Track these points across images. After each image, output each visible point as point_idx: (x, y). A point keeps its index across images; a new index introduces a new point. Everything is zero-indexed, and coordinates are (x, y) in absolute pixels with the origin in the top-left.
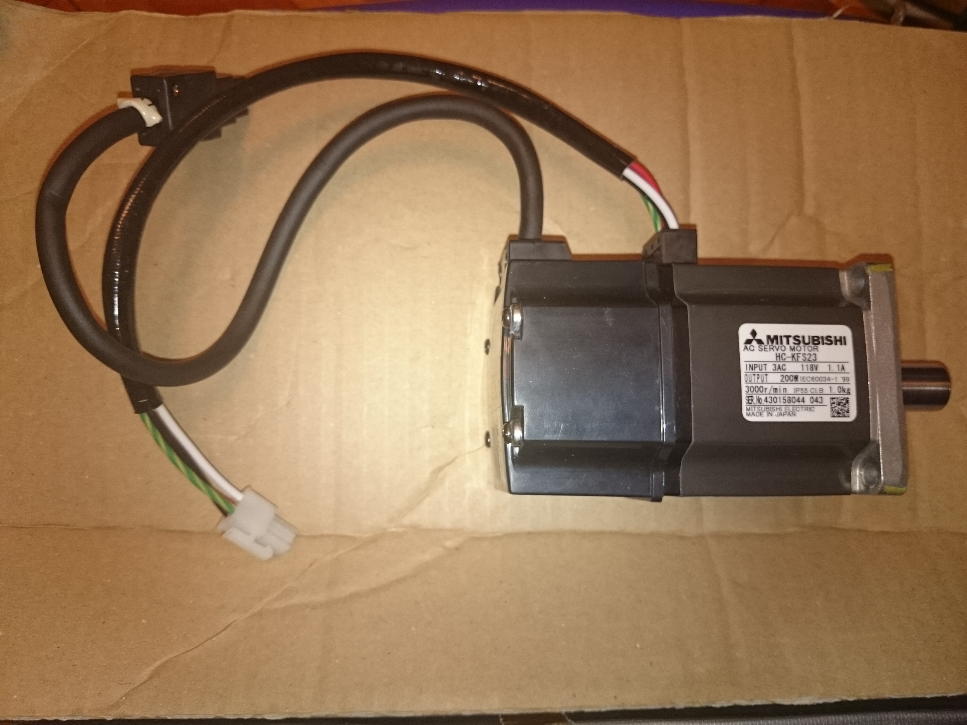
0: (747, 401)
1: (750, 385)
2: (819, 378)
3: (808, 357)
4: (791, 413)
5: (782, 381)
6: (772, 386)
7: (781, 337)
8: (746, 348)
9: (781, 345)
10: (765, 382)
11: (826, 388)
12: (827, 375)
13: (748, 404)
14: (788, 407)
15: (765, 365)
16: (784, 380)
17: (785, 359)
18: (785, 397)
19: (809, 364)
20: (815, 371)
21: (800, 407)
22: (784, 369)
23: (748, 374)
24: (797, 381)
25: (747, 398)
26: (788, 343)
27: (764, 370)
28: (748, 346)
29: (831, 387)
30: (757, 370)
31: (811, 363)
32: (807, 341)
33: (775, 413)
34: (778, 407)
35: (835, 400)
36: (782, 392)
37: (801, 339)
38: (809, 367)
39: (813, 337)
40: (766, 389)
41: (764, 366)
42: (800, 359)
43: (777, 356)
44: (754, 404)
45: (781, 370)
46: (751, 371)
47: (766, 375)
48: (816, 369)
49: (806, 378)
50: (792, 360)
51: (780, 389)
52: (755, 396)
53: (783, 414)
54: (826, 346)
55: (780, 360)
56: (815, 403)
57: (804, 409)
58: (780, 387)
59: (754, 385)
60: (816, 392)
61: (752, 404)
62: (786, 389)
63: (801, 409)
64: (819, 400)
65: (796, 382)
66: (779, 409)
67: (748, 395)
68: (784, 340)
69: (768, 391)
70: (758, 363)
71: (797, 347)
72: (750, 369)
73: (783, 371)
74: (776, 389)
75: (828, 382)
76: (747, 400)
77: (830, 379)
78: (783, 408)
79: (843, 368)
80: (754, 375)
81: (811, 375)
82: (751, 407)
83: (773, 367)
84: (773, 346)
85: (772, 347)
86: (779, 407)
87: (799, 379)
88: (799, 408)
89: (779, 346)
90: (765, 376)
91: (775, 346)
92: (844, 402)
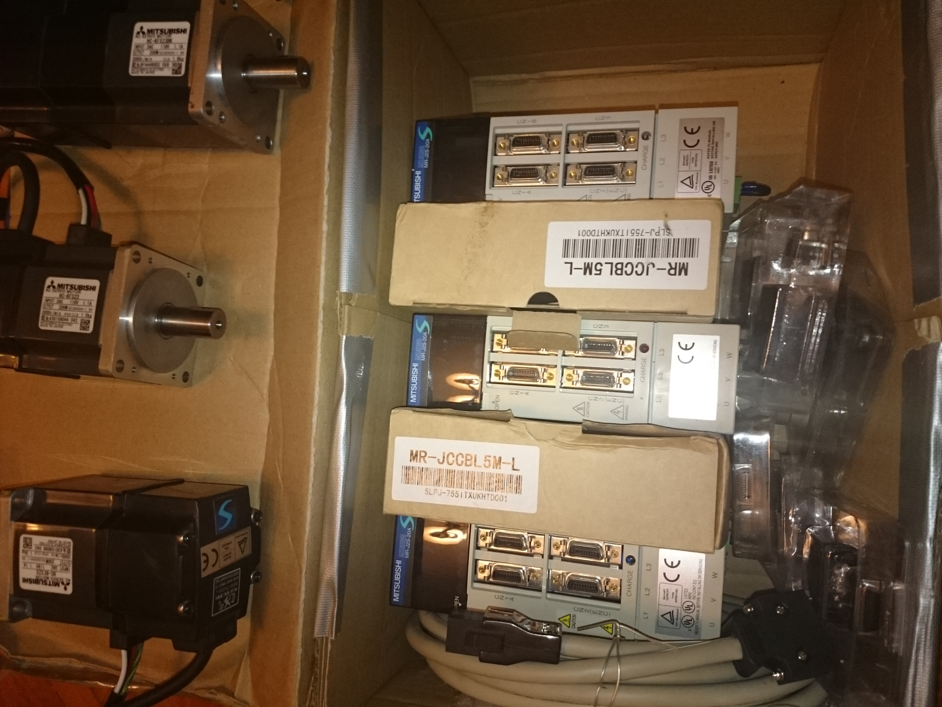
1: (44, 310)
2: (78, 309)
3: (74, 296)
4: (61, 326)
5: (59, 309)
6: (54, 311)
7: (64, 285)
9: (63, 289)
10: (52, 308)
11: (80, 314)
12: (81, 307)
13: (42, 320)
14: (60, 323)
15: (54, 299)
16: (61, 308)
17: (63, 297)
18: (59, 317)
22: (62, 302)
23: (45, 304)
25: (42, 317)
26: (67, 288)
27: (52, 303)
28: (48, 289)
29: (82, 314)
30: (49, 302)
31: (75, 300)
32: (76, 287)
33: (53, 326)
35: (83, 321)
37: (74, 287)
38: (74, 302)
39: (80, 286)
40: (51, 312)
42: (71, 298)
43: (60, 295)
45: (60, 303)
46: (46, 302)
47: (53, 305)
48: (77, 303)
49: (71, 308)
52: (46, 316)
54: (85, 291)
56: (73, 322)
58: (58, 312)
59: (46, 310)
60: (75, 316)
61: (44, 320)
62: (61, 313)
63: (66, 324)
64: (75, 320)
65: (66, 310)
67: (43, 315)
68: (66, 286)
69: (52, 314)
70: (50, 299)
71: (70, 291)
74: (56, 313)
75: (81, 311)
77: (83, 309)
78: (58, 323)
79: (91, 304)
80: (47, 305)
81: (74, 306)
83: (57, 301)
84: (59, 290)
87: (68, 308)
91: (61, 290)
92: (87, 322)
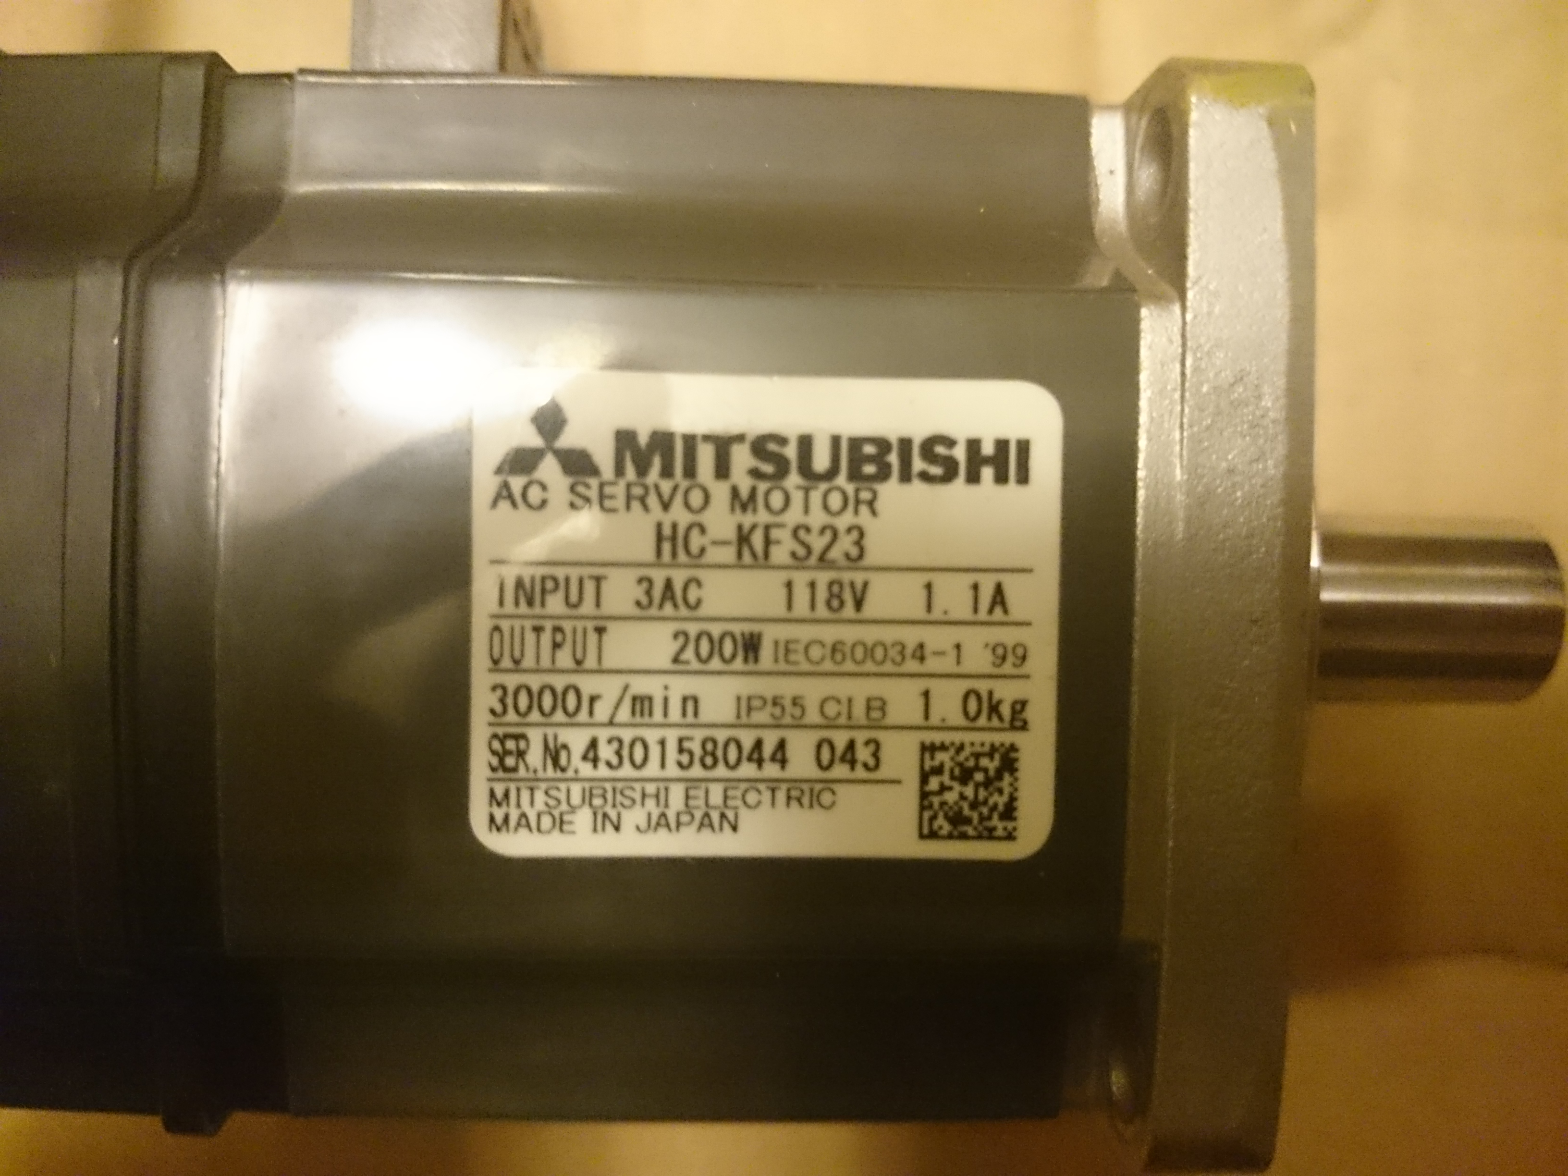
0: (495, 761)
1: (511, 681)
2: (869, 652)
3: (818, 543)
4: (715, 816)
5: (676, 660)
6: (626, 688)
7: (690, 441)
8: (504, 494)
9: (684, 484)
10: (591, 662)
11: (904, 699)
12: (911, 636)
13: (500, 774)
14: (703, 785)
15: (598, 580)
16: (689, 654)
17: (703, 550)
18: (690, 739)
19: (823, 578)
20: (849, 611)
21: (762, 787)
22: (692, 599)
23: (505, 625)
24: (756, 660)
25: (496, 745)
26: (722, 470)
27: (588, 607)
28: (517, 483)
29: (926, 694)
30: (555, 604)
31: (831, 575)
32: (821, 461)
33: (633, 817)
34: (651, 788)
35: (942, 757)
36: (675, 714)
37: (791, 452)
38: (822, 594)
39: (856, 443)
40: (593, 699)
41: (590, 588)
42: (780, 554)
43: (660, 538)
44: (531, 775)
45: (675, 606)
46: (523, 609)
47: (600, 631)
48: (859, 604)
49: (801, 647)
50: (740, 555)
51: (666, 700)
52: (535, 736)
53: (673, 825)
54: (918, 486)
55: (674, 554)
56: (840, 771)
57: (781, 796)
58: (666, 688)
59: (535, 682)
60: (850, 717)
61: (522, 772)
62: (696, 700)
63: (767, 796)
64: (863, 754)
65: (751, 667)
66: (657, 796)
67: (501, 731)
68: (706, 456)
69: (602, 711)
70: (560, 573)
71: (767, 494)
72: (517, 603)
73: (684, 611)
74: (643, 702)
75: (912, 666)
76: (494, 753)
77: (928, 651)
78: (677, 793)
79: (999, 597)
80: (538, 630)
81: (830, 634)
82: (513, 787)
83: (639, 593)
84: (646, 488)
85: (637, 491)
86: (658, 789)
87: (766, 651)
88: (759, 792)
89: (675, 488)
90: (592, 637)
91: (657, 487)
92: (991, 765)
